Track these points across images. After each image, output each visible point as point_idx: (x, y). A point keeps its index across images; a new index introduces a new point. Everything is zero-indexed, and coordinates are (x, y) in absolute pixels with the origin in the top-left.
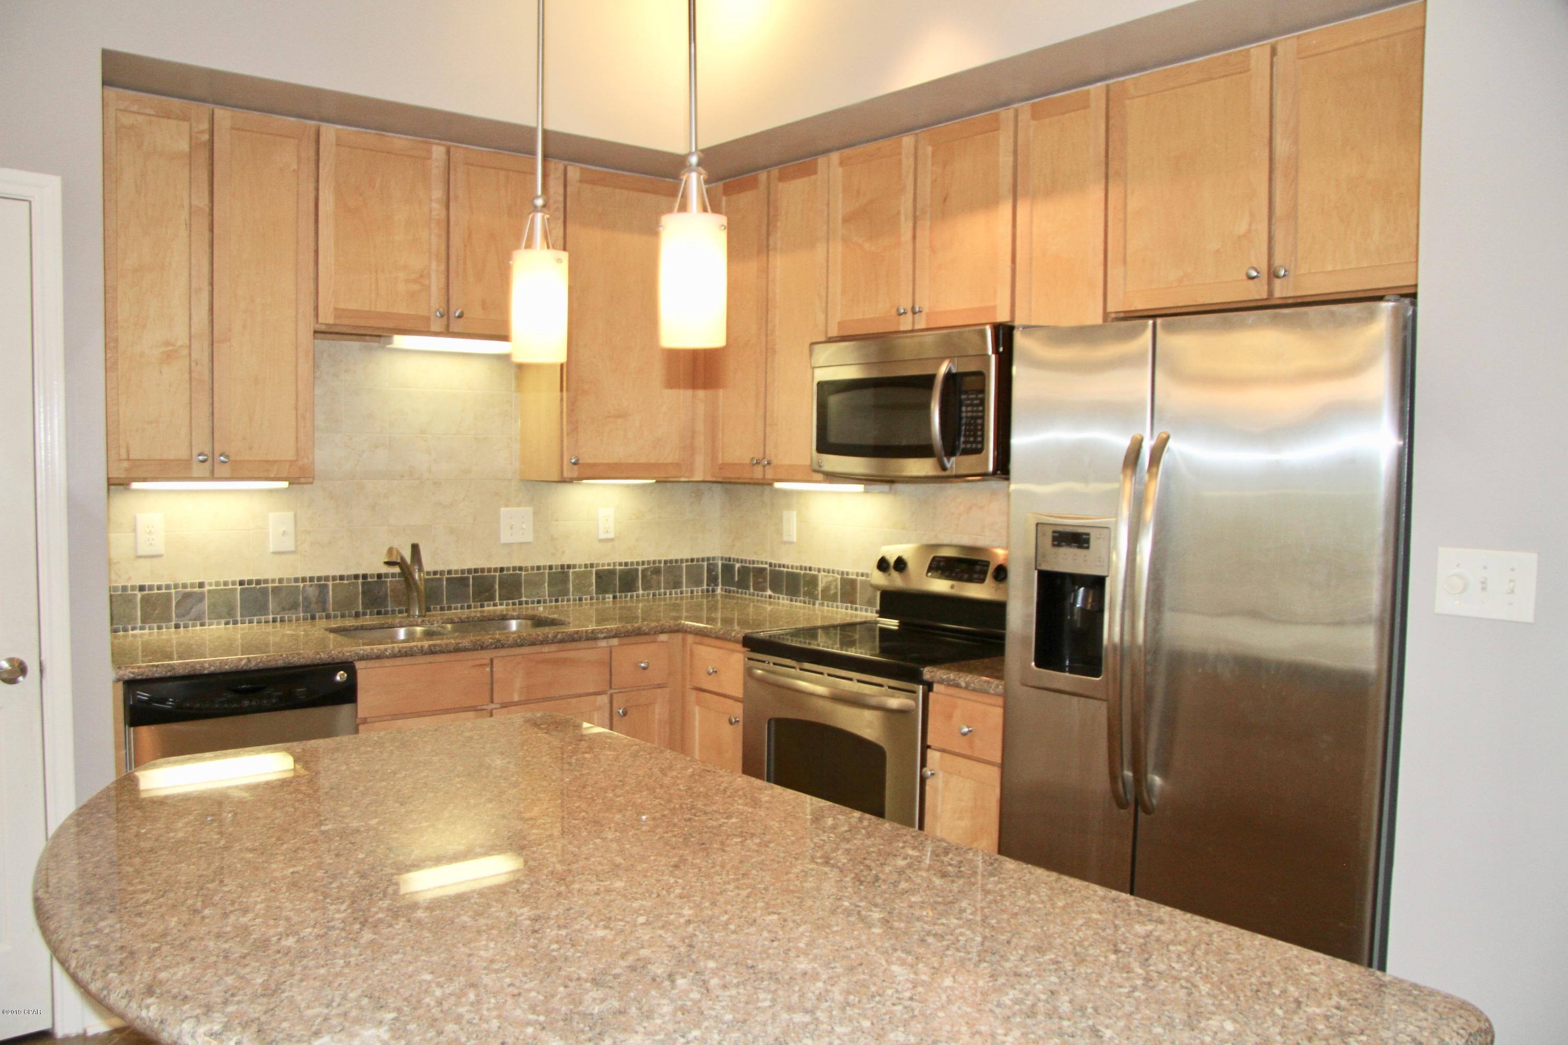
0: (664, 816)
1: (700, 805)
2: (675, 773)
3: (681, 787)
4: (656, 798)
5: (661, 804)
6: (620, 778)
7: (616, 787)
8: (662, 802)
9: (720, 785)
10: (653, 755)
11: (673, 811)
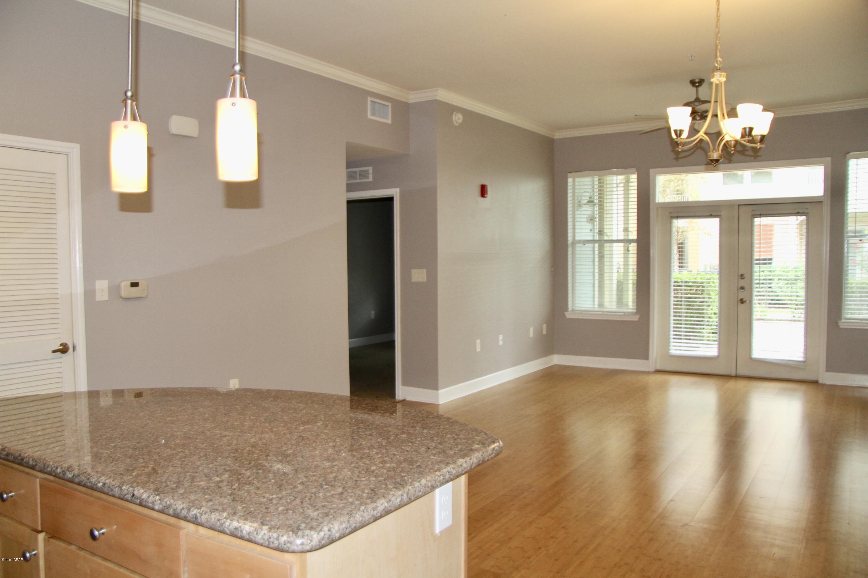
0: (153, 444)
1: (131, 451)
2: (147, 470)
3: (142, 460)
4: (158, 453)
5: (155, 449)
6: (185, 463)
7: (185, 457)
8: (154, 450)
9: (116, 464)
10: (164, 485)
11: (146, 447)
